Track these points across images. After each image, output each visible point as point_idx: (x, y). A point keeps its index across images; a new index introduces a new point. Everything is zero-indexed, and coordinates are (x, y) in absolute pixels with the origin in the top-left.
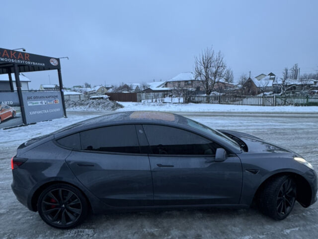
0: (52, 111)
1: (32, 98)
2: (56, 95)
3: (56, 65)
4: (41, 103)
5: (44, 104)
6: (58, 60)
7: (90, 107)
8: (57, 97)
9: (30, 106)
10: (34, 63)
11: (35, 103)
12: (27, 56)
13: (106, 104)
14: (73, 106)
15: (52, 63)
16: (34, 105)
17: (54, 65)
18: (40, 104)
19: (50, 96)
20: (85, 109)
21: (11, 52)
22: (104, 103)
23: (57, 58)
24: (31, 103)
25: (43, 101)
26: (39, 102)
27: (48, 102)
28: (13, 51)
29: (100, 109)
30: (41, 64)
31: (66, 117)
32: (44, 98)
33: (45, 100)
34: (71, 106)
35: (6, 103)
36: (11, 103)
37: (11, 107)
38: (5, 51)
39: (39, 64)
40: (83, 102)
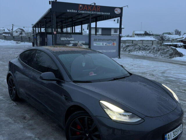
0: (109, 51)
1: (97, 40)
2: (114, 39)
3: (119, 13)
4: (103, 44)
5: (104, 45)
6: (121, 9)
7: (150, 52)
8: (115, 40)
9: (95, 46)
10: (102, 13)
11: (98, 44)
12: (99, 8)
13: (165, 51)
14: (137, 51)
15: (116, 12)
16: (98, 45)
17: (117, 13)
18: (101, 45)
19: (110, 39)
20: (146, 54)
21: (89, 6)
22: (164, 49)
23: (121, 7)
24: (96, 43)
25: (104, 43)
26: (101, 43)
27: (108, 44)
28: (90, 5)
29: (158, 56)
30: (107, 14)
31: (120, 58)
32: (105, 40)
33: (105, 42)
34: (136, 50)
35: (81, 42)
36: (84, 42)
37: (83, 45)
38: (86, 5)
39: (106, 13)
40: (146, 47)
